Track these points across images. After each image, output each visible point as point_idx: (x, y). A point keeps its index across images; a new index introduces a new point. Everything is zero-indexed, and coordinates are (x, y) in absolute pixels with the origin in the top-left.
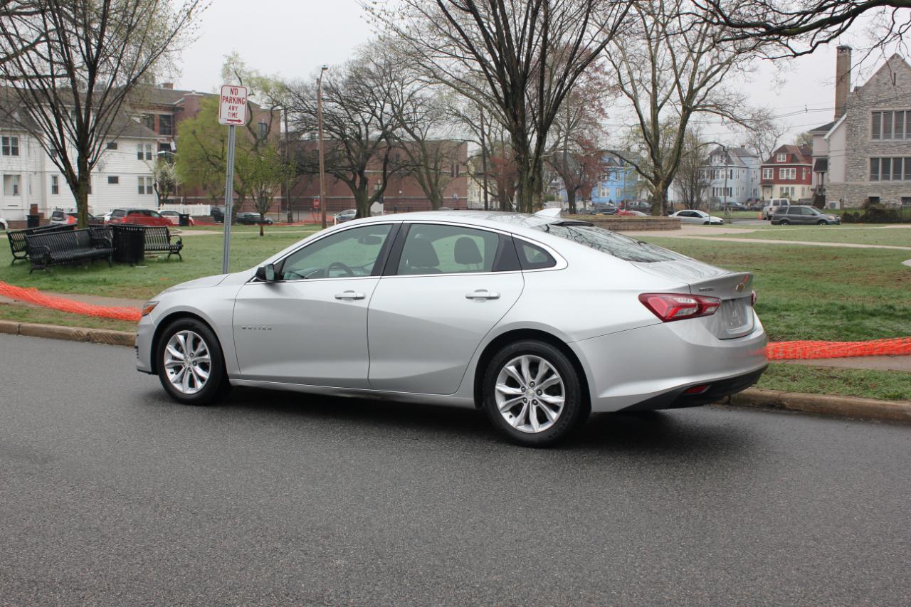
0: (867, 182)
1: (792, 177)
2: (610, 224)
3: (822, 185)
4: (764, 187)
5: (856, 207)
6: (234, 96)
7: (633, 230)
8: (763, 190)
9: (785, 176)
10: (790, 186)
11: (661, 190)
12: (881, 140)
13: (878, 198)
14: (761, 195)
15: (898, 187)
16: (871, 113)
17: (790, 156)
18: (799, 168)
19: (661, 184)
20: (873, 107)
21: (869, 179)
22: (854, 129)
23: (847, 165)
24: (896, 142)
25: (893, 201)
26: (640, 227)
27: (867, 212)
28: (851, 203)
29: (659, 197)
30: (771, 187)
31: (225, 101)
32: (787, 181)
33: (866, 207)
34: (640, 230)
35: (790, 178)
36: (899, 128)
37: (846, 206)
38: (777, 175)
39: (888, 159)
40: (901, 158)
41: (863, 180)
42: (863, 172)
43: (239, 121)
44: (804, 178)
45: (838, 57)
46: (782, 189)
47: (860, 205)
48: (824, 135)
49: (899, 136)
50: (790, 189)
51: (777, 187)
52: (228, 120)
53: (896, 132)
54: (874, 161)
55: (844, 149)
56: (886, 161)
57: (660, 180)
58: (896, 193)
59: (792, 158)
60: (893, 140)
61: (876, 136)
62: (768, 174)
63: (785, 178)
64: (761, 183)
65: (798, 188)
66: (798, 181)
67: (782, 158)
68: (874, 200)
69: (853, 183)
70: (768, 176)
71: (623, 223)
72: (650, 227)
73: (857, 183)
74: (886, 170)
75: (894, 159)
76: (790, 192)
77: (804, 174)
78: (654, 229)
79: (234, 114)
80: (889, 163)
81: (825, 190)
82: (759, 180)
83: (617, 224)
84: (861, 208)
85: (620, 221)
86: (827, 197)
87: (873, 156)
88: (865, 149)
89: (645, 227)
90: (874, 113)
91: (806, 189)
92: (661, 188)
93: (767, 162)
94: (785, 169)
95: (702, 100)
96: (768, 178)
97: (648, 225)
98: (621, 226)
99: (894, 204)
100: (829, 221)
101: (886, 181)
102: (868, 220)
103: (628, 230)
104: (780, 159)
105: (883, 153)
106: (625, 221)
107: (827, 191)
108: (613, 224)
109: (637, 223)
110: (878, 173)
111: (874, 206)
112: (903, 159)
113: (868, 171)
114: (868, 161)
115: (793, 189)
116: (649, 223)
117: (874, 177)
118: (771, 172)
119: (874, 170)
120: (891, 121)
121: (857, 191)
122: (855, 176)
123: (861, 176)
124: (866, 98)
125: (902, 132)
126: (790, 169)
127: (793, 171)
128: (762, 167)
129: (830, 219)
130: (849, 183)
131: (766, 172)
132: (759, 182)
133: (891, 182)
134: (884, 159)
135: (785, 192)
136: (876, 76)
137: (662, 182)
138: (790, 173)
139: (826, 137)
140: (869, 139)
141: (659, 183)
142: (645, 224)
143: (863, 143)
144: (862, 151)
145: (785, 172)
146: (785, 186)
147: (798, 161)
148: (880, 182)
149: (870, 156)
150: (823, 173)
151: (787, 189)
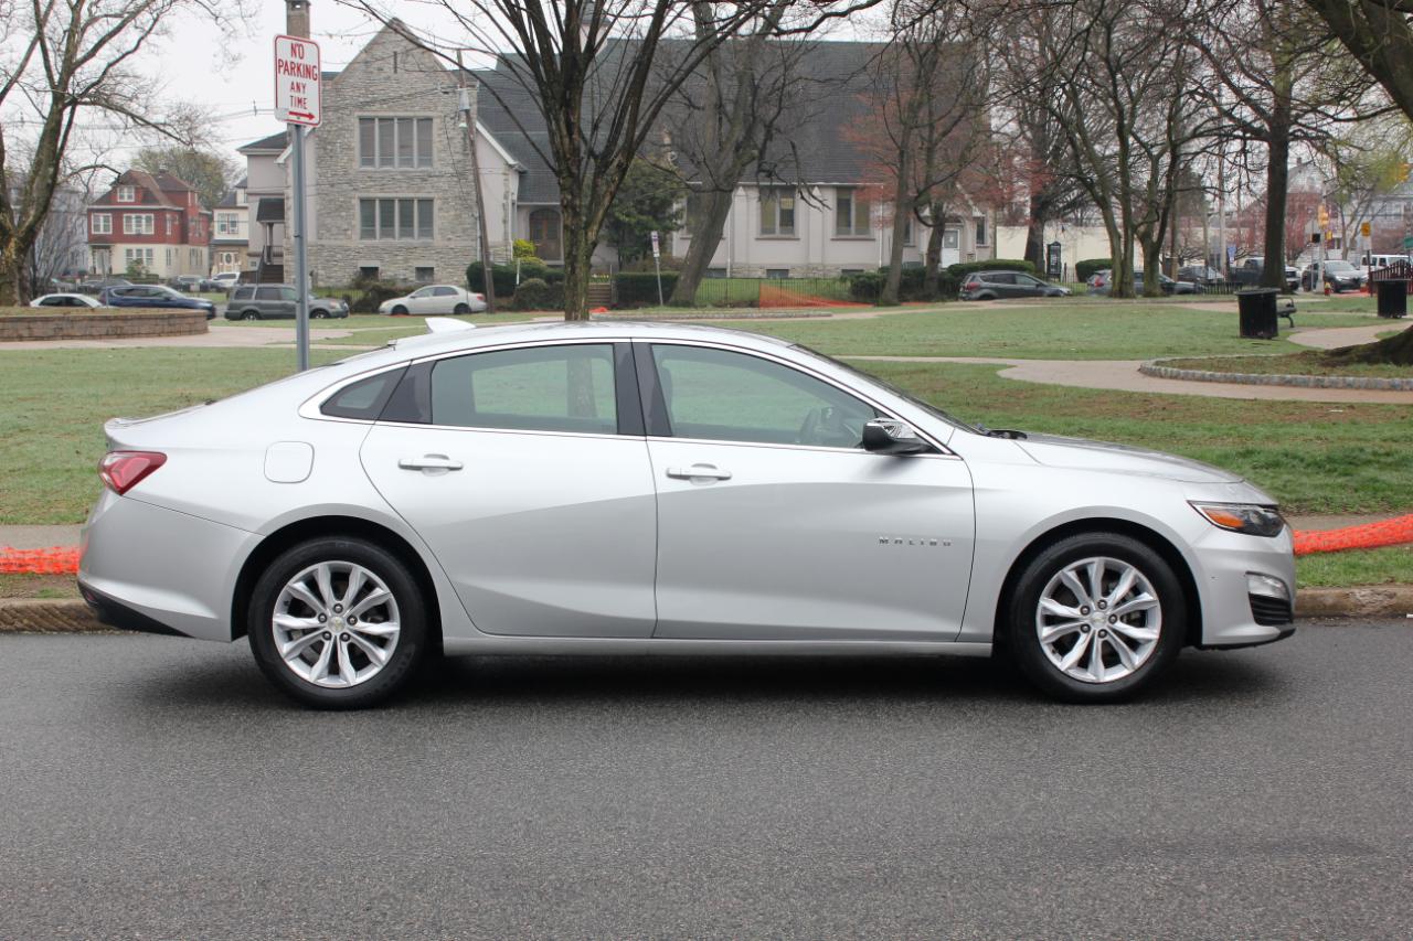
0: (355, 241)
1: (147, 229)
2: (108, 324)
3: (270, 248)
4: (94, 247)
5: (339, 284)
6: (297, 60)
7: (148, 335)
8: (93, 255)
9: (134, 228)
10: (144, 247)
11: (14, 257)
12: (376, 168)
13: (376, 269)
14: (90, 264)
15: (410, 249)
16: (357, 120)
17: (141, 195)
18: (160, 213)
19: (12, 244)
20: (361, 109)
21: (359, 236)
22: (329, 147)
23: (321, 209)
24: (402, 173)
25: (401, 274)
26: (158, 329)
27: (367, 294)
28: (330, 278)
29: (10, 270)
30: (108, 248)
31: (282, 69)
32: (138, 238)
33: (358, 286)
34: (159, 335)
35: (144, 233)
36: (405, 146)
37: (321, 284)
38: (118, 226)
39: (391, 201)
40: (411, 200)
41: (350, 238)
42: (349, 224)
43: (311, 116)
44: (168, 233)
45: (289, 17)
46: (129, 252)
47: (346, 281)
48: (278, 156)
49: (407, 161)
50: (144, 252)
51: (120, 250)
52: (291, 113)
53: (401, 154)
54: (367, 203)
55: (314, 183)
56: (387, 204)
57: (11, 236)
58: (406, 260)
59: (145, 196)
60: (396, 168)
61: (367, 159)
62: (102, 224)
63: (134, 233)
64: (90, 241)
65: (160, 250)
66: (158, 238)
67: (127, 196)
68: (370, 272)
69: (333, 242)
70: (102, 228)
71: (129, 323)
72: (172, 329)
73: (339, 243)
74: (387, 222)
75: (401, 200)
76: (144, 257)
77: (169, 225)
78: (179, 333)
79: (300, 101)
80: (393, 207)
81: (281, 255)
82: (85, 237)
83: (120, 324)
84: (350, 288)
85: (125, 319)
86: (285, 268)
87: (365, 195)
88: (349, 183)
89: (167, 329)
90: (362, 119)
91: (173, 252)
92: (13, 251)
93: (100, 201)
94: (133, 215)
95: (93, 85)
96: (102, 232)
97: (170, 325)
98: (127, 327)
99: (405, 280)
100: (331, 311)
101: (390, 240)
102: (370, 309)
103: (138, 335)
104: (122, 197)
105: (382, 190)
106: (133, 318)
107: (285, 257)
108: (113, 323)
109: (153, 322)
110: (374, 226)
111: (374, 283)
112: (416, 202)
113: (357, 221)
114: (356, 203)
115: (150, 252)
116: (172, 321)
117: (368, 232)
118: (106, 220)
119: (368, 220)
120: (392, 135)
121: (339, 256)
122: (334, 231)
123: (346, 230)
124: (348, 92)
125: (412, 154)
126: (144, 216)
127: (148, 219)
128: (90, 211)
129: (333, 308)
130: (323, 242)
131: (97, 220)
132: (86, 240)
133: (398, 241)
134: (382, 201)
135: (135, 257)
136: (364, 56)
137: (14, 240)
138: (144, 221)
139: (281, 160)
140: (356, 165)
141: (8, 241)
142: (166, 323)
143: (346, 173)
144: (345, 187)
145: (134, 221)
146: (134, 247)
147: (155, 201)
148: (378, 241)
149: (358, 195)
150: (271, 225)
151: (139, 251)
